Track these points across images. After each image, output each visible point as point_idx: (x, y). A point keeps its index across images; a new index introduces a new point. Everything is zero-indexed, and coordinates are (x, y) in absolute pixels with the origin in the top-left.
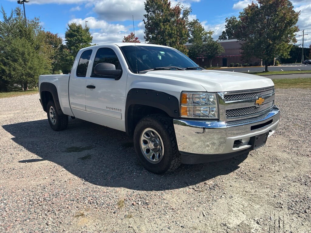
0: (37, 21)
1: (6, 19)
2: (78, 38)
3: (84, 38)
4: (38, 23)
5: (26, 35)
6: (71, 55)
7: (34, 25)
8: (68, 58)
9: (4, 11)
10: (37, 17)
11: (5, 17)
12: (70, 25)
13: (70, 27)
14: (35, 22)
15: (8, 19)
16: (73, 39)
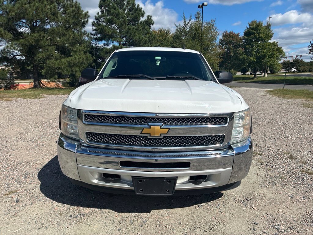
0: (213, 23)
1: (185, 23)
2: (255, 37)
3: (261, 35)
4: (213, 25)
5: (199, 37)
6: (245, 54)
7: (209, 27)
8: (241, 57)
9: (184, 17)
10: (213, 19)
11: (185, 22)
12: (250, 23)
13: (249, 25)
14: (211, 25)
15: (186, 23)
16: (250, 38)
